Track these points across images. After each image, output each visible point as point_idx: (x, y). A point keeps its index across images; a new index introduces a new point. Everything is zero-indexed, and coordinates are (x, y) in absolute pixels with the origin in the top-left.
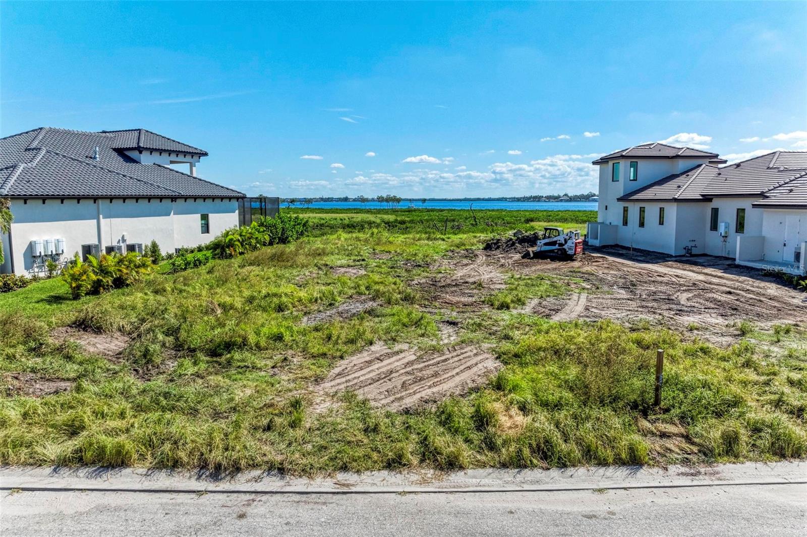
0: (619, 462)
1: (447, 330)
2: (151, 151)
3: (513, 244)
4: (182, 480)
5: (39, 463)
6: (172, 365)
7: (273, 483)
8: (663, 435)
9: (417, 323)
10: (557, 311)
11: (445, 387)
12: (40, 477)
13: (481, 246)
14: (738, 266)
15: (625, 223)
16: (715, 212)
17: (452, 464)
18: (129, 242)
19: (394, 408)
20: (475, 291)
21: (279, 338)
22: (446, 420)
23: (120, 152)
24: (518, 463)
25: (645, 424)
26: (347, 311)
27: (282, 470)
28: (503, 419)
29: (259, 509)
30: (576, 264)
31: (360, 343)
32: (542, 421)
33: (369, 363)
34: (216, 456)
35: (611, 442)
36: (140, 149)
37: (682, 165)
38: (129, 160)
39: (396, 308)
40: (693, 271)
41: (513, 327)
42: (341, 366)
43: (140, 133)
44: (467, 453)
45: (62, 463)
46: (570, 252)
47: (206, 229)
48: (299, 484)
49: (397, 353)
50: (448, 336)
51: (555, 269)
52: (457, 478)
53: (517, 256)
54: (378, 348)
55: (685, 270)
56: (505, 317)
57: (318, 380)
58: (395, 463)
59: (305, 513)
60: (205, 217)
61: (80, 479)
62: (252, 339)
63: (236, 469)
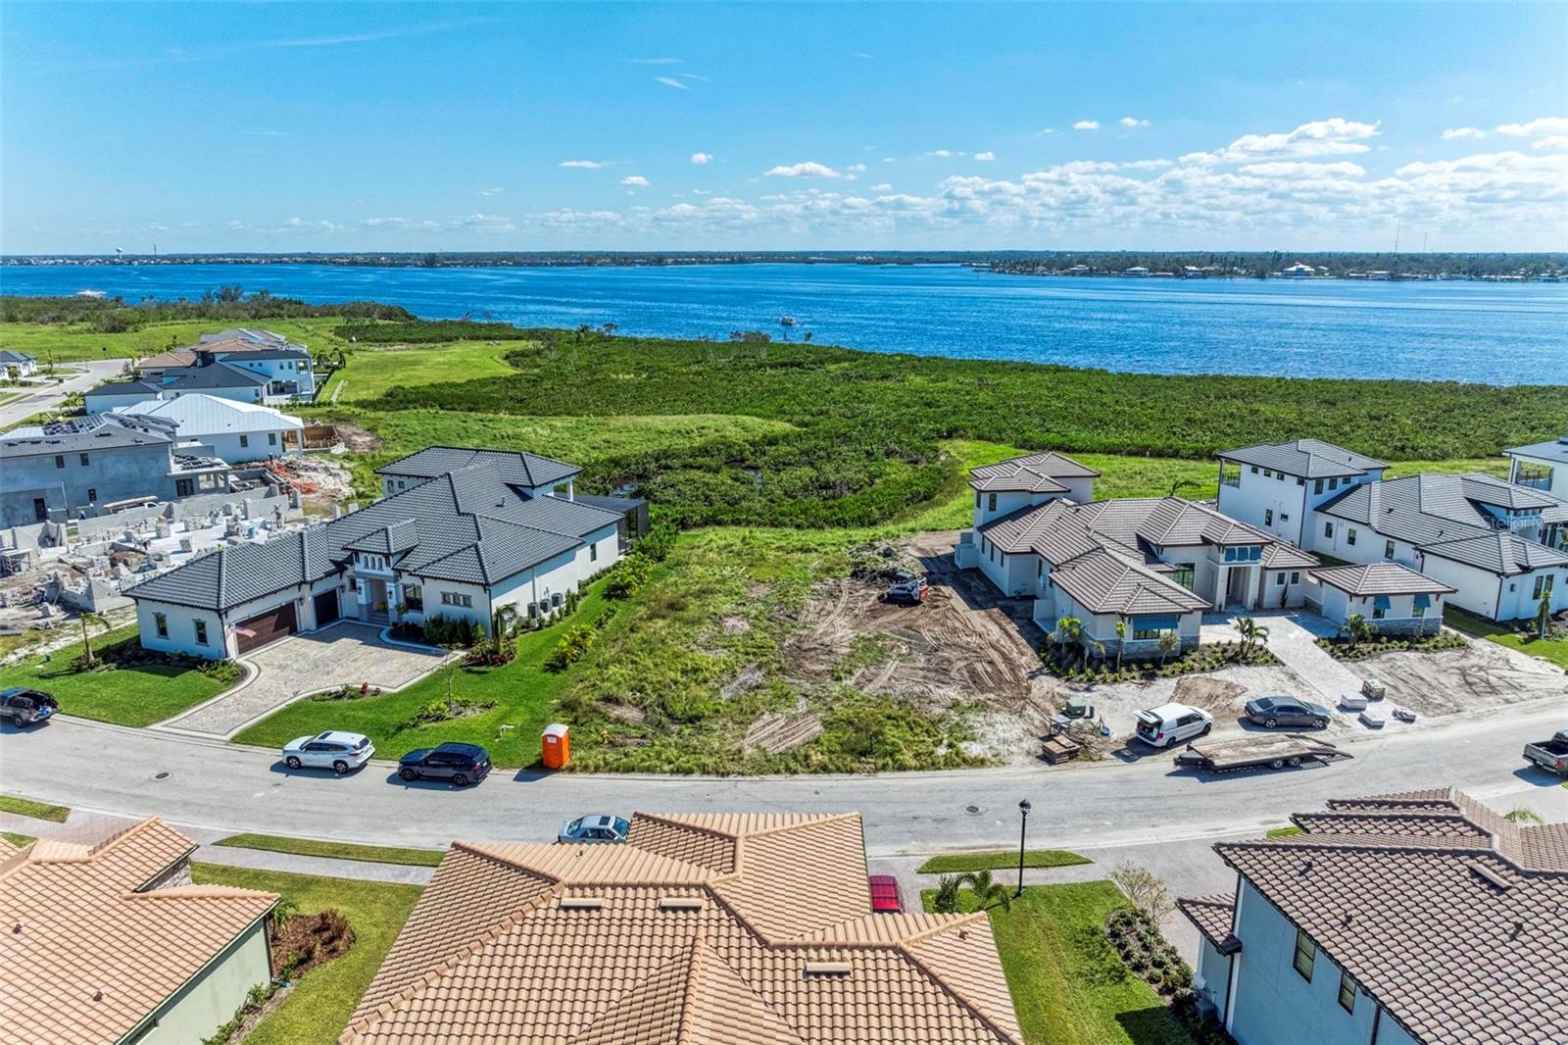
0: (847, 772)
1: (803, 701)
2: (540, 486)
3: (875, 578)
4: (711, 777)
5: (665, 772)
6: (675, 728)
7: (740, 778)
8: (868, 763)
9: (786, 696)
10: (870, 681)
11: (796, 741)
12: (667, 776)
13: (849, 570)
14: (1031, 622)
15: (983, 551)
16: (1040, 562)
17: (795, 772)
18: (551, 593)
19: (776, 752)
20: (826, 657)
21: (717, 711)
22: (794, 757)
23: (514, 488)
24: (815, 772)
25: (863, 759)
26: (745, 682)
27: (743, 774)
28: (814, 757)
29: (739, 785)
30: (917, 611)
31: (758, 713)
32: (826, 759)
33: (764, 727)
34: (722, 770)
35: (845, 766)
36: (533, 487)
37: (1036, 500)
38: (525, 497)
39: (774, 678)
40: (1000, 625)
41: (838, 699)
42: (751, 728)
43: (522, 458)
44: (800, 769)
45: (672, 772)
46: (917, 598)
47: (594, 557)
48: (749, 778)
49: (776, 720)
50: (802, 705)
51: (895, 622)
52: (796, 776)
53: (876, 593)
54: (767, 717)
55: (996, 622)
56: (836, 689)
57: (743, 737)
58: (777, 772)
59: (753, 786)
60: (593, 547)
61: (680, 777)
62: (707, 713)
63: (728, 774)
